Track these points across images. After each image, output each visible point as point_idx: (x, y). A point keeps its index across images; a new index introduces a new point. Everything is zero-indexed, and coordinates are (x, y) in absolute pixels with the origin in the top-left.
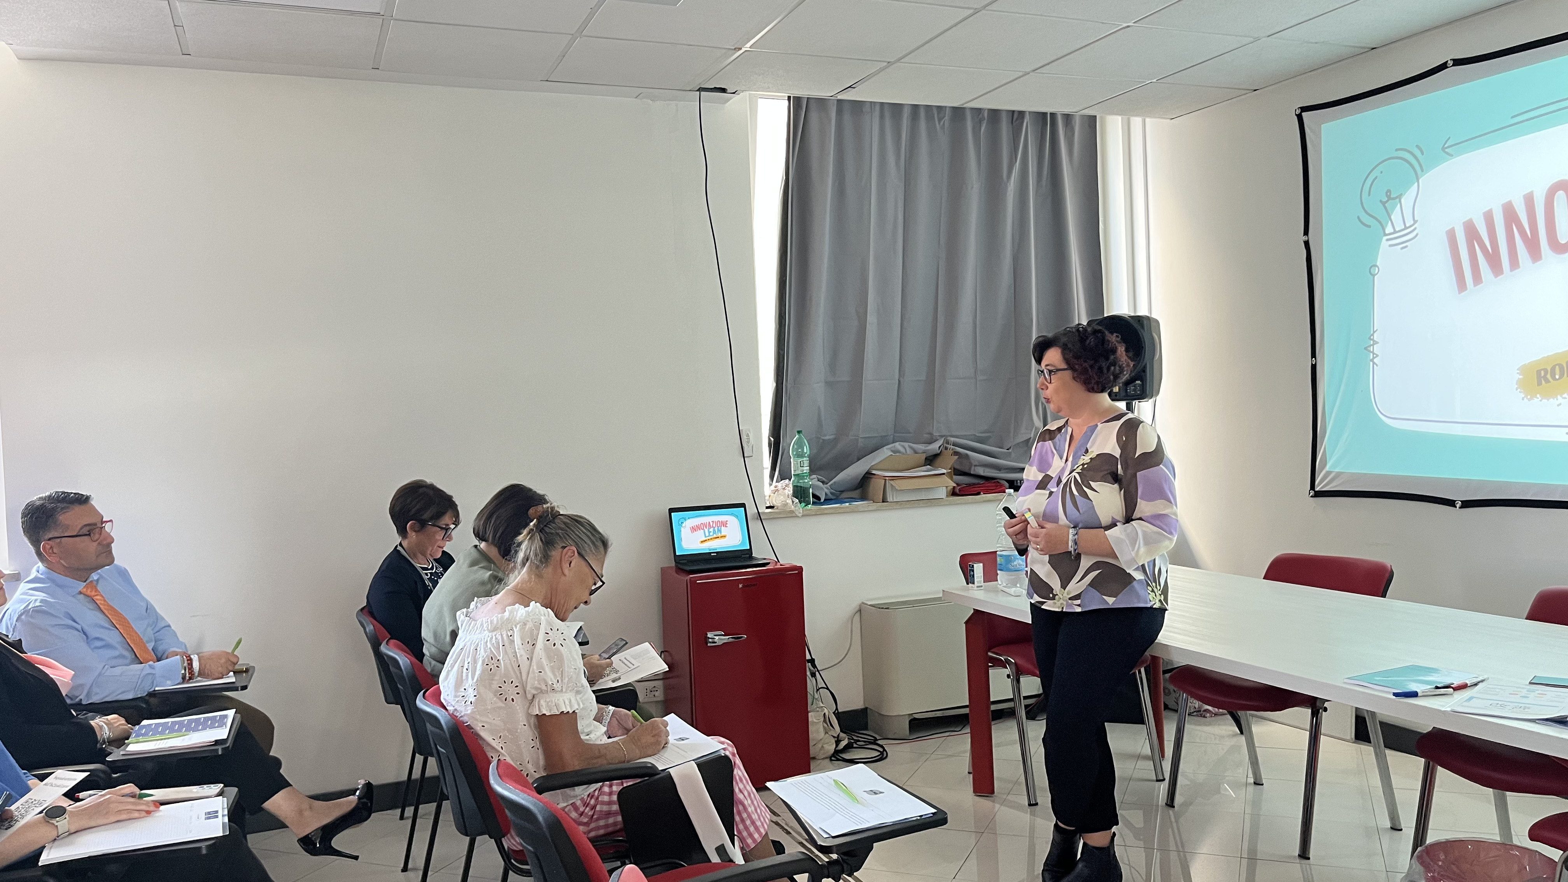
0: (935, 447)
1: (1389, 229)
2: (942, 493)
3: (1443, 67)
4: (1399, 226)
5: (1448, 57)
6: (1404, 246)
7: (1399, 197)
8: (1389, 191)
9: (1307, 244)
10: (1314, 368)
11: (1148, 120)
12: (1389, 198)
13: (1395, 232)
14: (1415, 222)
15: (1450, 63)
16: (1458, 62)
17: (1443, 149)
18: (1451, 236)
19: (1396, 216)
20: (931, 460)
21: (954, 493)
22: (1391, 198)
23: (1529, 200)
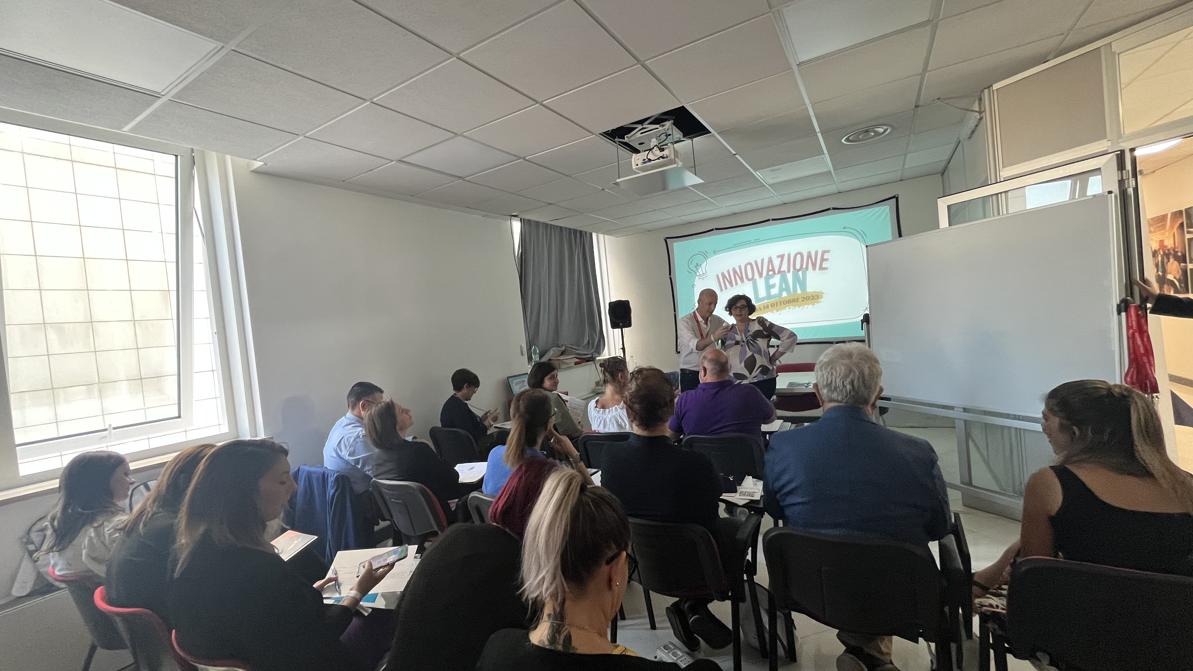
0: (564, 348)
1: (698, 274)
2: (573, 364)
3: (712, 230)
4: (701, 273)
5: (714, 227)
6: (703, 279)
7: (701, 265)
8: (697, 263)
9: (670, 278)
10: (675, 315)
11: (606, 236)
12: (697, 265)
13: (700, 275)
14: (706, 272)
15: (714, 229)
16: (716, 229)
17: (714, 252)
18: (718, 277)
19: (700, 270)
20: (563, 353)
21: (576, 363)
22: (698, 265)
23: (740, 267)
